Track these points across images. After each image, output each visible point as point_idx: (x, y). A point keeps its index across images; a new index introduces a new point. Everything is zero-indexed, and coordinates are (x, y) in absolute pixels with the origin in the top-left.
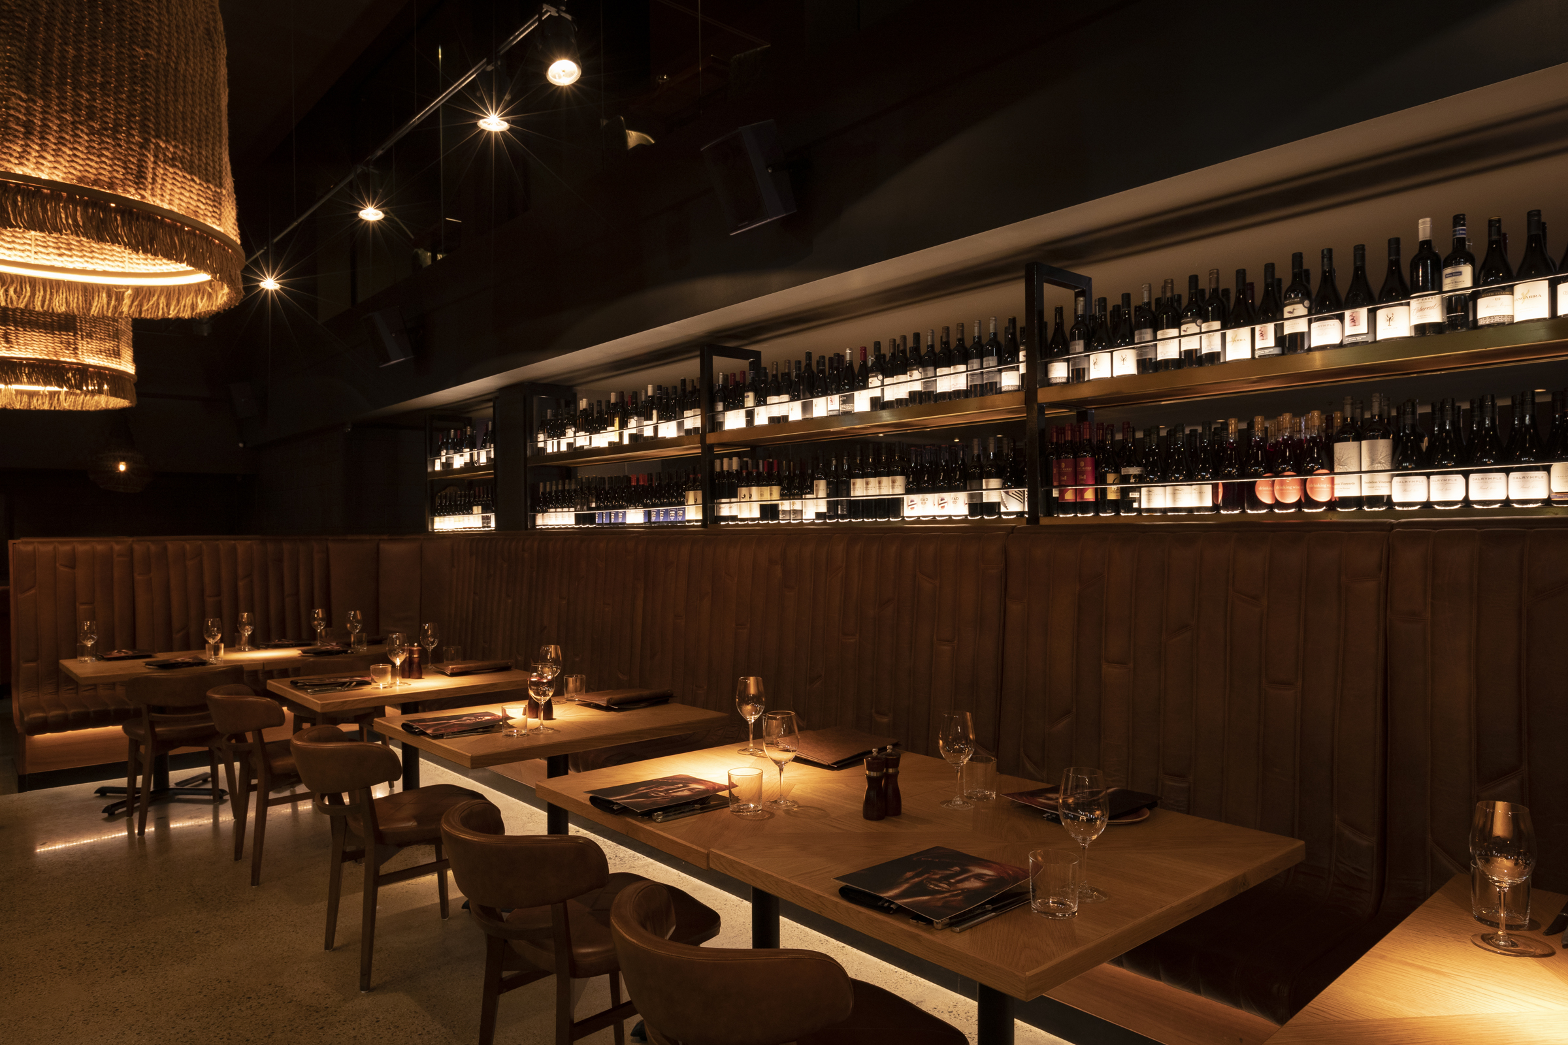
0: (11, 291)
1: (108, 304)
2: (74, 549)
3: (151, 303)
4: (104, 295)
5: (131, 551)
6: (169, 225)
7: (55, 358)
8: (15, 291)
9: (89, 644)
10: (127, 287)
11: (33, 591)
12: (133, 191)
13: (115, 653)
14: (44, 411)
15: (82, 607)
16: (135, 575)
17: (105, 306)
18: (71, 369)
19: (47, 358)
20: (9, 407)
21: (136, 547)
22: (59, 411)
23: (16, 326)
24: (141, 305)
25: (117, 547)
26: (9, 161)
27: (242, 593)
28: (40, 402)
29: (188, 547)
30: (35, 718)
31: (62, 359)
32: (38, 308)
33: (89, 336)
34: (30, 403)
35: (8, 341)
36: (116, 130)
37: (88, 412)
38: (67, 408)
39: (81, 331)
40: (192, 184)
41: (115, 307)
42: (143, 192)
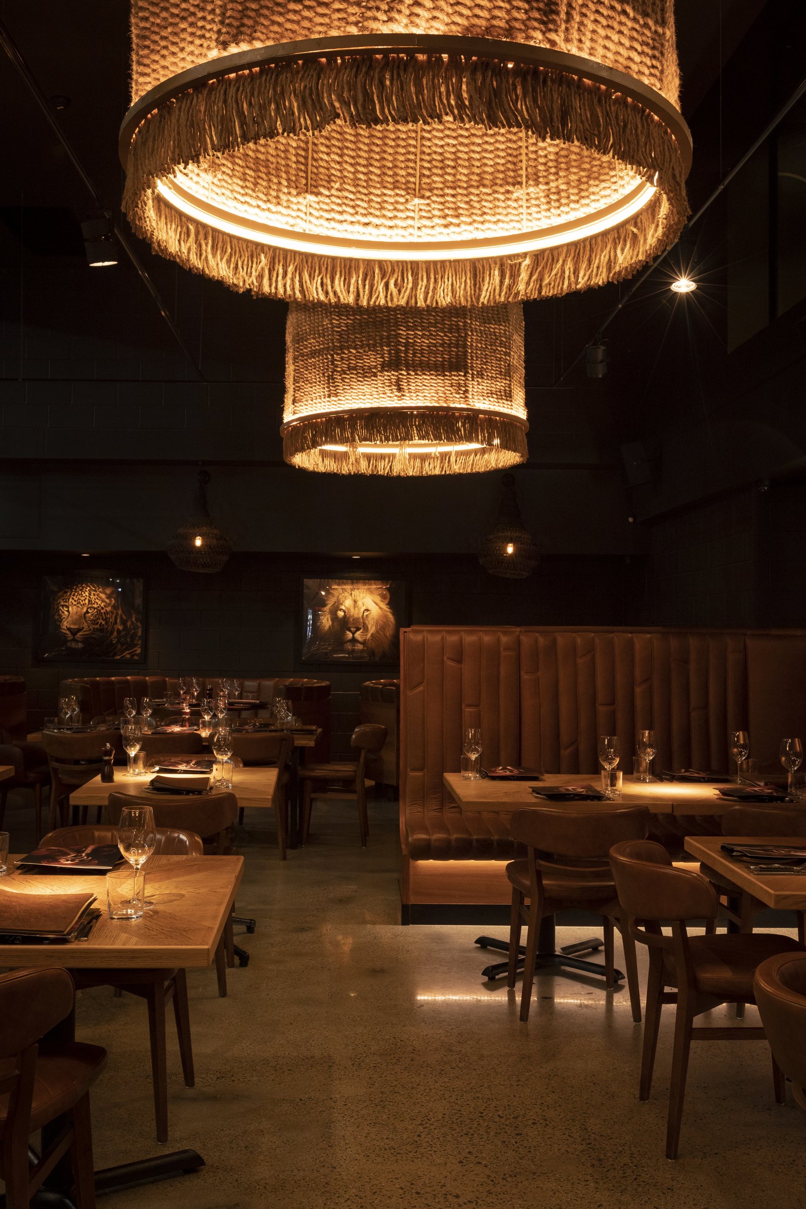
0: (392, 283)
1: (502, 283)
2: (461, 640)
3: (554, 273)
4: (497, 272)
5: (519, 643)
6: (589, 90)
7: (445, 405)
8: (396, 284)
9: (473, 757)
10: (525, 255)
11: (421, 688)
12: (538, 35)
13: (500, 771)
14: (435, 476)
15: (468, 710)
16: (522, 673)
17: (498, 288)
18: (461, 416)
19: (437, 405)
20: (402, 474)
21: (523, 638)
22: (449, 475)
23: (407, 370)
24: (541, 279)
25: (504, 639)
26: (375, 19)
27: (639, 703)
28: (432, 466)
29: (579, 640)
30: (419, 840)
31: (452, 405)
32: (421, 303)
33: (481, 375)
34: (422, 468)
35: (400, 389)
37: (478, 473)
38: (457, 471)
39: (472, 370)
40: (623, 19)
41: (510, 288)
42: (552, 36)
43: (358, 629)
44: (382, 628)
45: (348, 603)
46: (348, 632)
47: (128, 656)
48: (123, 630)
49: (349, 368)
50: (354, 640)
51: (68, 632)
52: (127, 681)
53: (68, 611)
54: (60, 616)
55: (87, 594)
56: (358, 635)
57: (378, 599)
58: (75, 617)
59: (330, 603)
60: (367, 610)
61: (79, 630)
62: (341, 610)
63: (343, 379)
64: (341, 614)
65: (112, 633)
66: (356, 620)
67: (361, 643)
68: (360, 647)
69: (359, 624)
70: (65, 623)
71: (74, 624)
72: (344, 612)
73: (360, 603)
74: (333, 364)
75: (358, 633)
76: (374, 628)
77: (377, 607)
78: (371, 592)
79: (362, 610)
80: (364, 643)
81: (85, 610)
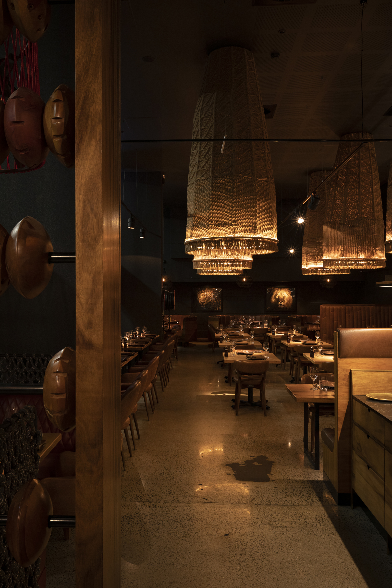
2: (333, 307)
11: (325, 317)
12: (373, 257)
16: (346, 314)
21: (346, 307)
24: (366, 266)
25: (342, 307)
36: (370, 248)
43: (282, 301)
44: (289, 301)
45: (279, 294)
46: (279, 302)
47: (218, 310)
48: (216, 302)
49: (319, 259)
50: (281, 305)
51: (201, 303)
52: (220, 317)
53: (201, 297)
54: (199, 299)
55: (206, 292)
56: (282, 303)
57: (288, 293)
58: (203, 299)
59: (274, 294)
60: (285, 296)
61: (204, 302)
62: (277, 296)
63: (318, 261)
64: (277, 297)
65: (213, 303)
66: (282, 299)
67: (283, 305)
68: (283, 306)
69: (282, 300)
70: (200, 301)
71: (203, 301)
72: (278, 297)
73: (282, 294)
74: (316, 258)
75: (282, 302)
76: (287, 301)
77: (287, 295)
78: (286, 291)
79: (283, 296)
80: (284, 305)
81: (205, 297)
